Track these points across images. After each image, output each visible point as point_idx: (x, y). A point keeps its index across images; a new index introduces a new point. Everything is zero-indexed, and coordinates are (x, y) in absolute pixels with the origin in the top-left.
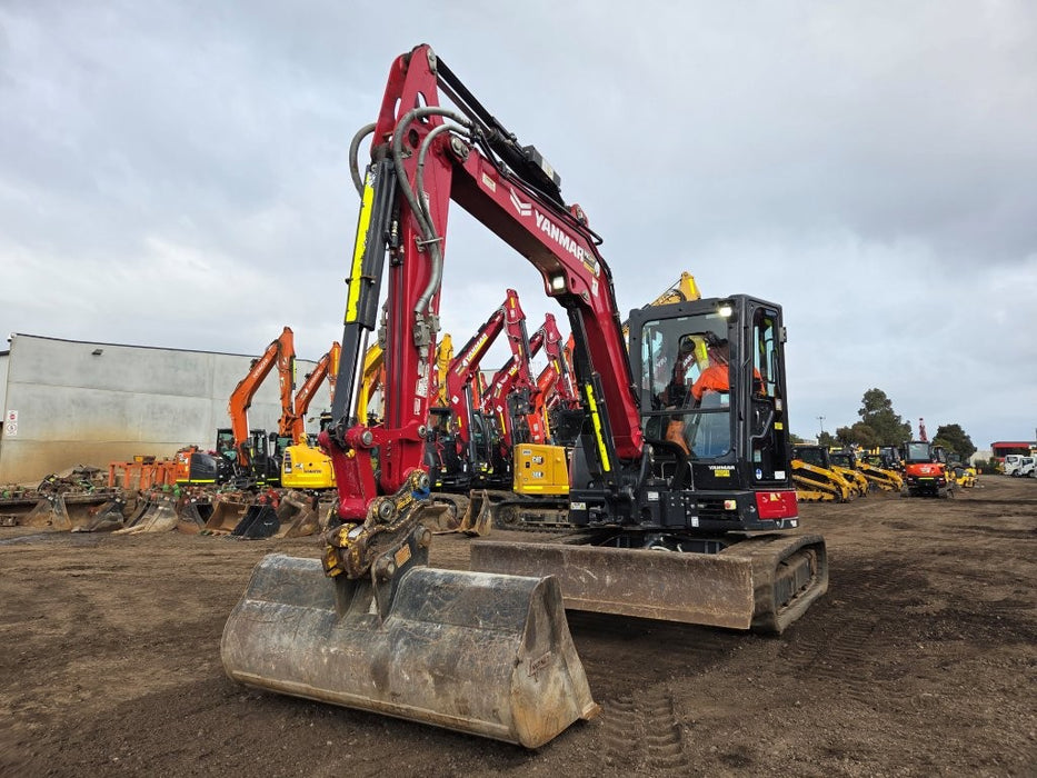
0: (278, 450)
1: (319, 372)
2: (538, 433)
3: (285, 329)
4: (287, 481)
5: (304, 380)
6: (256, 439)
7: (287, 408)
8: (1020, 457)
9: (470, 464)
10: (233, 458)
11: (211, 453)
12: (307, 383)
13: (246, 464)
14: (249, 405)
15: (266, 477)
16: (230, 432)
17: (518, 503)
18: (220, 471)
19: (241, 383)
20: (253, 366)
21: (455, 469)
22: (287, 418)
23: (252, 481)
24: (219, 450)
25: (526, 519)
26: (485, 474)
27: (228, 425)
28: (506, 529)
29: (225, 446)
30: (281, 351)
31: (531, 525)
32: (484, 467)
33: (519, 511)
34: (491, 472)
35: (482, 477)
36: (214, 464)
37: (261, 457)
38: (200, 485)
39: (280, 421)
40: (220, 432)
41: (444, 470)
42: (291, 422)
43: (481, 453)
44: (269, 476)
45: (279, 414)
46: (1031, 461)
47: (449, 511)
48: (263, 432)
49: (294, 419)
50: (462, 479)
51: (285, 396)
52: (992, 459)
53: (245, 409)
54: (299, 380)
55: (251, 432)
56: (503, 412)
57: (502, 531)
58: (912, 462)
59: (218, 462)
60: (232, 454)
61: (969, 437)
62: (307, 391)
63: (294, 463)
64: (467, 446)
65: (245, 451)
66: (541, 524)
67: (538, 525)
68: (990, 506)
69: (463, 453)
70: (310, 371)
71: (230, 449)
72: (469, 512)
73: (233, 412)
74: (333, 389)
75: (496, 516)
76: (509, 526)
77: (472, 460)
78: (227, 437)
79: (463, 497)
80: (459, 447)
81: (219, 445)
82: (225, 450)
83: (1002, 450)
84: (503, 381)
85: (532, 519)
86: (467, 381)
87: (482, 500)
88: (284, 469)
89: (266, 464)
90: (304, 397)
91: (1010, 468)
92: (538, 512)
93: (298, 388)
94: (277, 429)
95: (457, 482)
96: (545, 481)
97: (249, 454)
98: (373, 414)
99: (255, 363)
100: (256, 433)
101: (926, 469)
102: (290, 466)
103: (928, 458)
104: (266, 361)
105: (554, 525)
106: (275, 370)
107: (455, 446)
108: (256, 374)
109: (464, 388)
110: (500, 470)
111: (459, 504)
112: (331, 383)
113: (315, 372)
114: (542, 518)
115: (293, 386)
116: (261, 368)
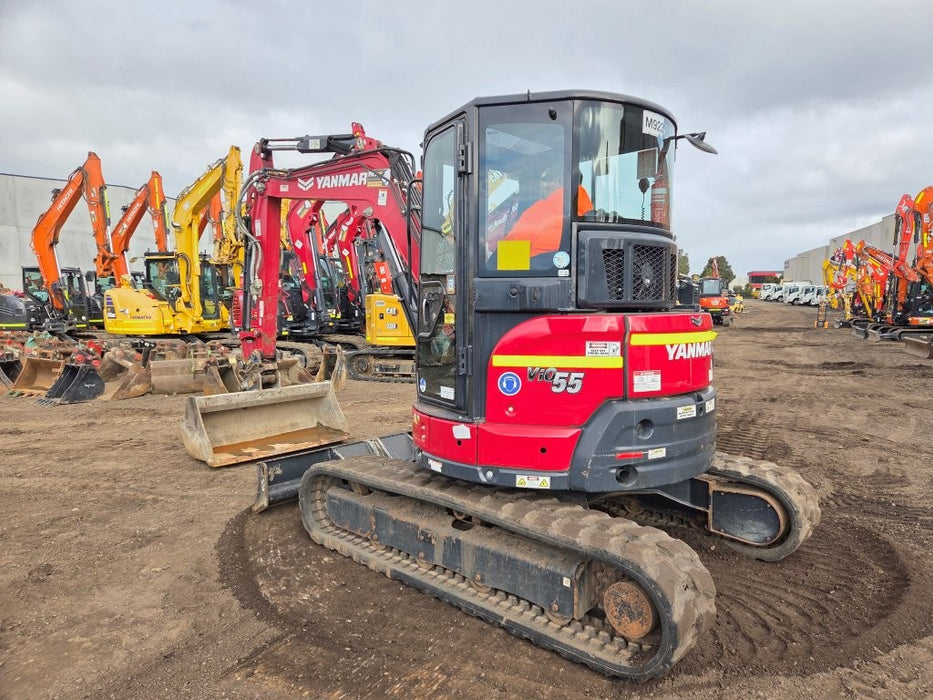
0: (99, 289)
1: (138, 205)
2: (384, 276)
3: (90, 154)
4: (111, 326)
5: (120, 214)
6: (70, 279)
7: (103, 245)
8: (773, 285)
9: (317, 312)
10: (44, 299)
11: (16, 294)
12: (124, 217)
13: (61, 306)
14: (56, 241)
15: (87, 320)
16: (36, 270)
17: (372, 355)
18: (30, 314)
19: (43, 217)
20: (55, 197)
21: (301, 317)
22: (104, 258)
23: (70, 325)
24: (27, 292)
25: (381, 369)
26: (333, 320)
27: (35, 264)
28: (359, 380)
29: (34, 286)
30: (86, 181)
31: (387, 375)
32: (332, 313)
33: (373, 361)
34: (339, 316)
35: (331, 324)
36: (21, 306)
37: (79, 297)
38: (7, 329)
39: (95, 260)
40: (25, 270)
41: (290, 319)
42: (110, 263)
43: (329, 299)
44: (90, 316)
45: (94, 253)
46: (780, 289)
47: (299, 364)
48: (79, 271)
49: (113, 259)
50: (310, 328)
51: (99, 232)
52: (747, 286)
53: (51, 245)
54: (115, 214)
55: (62, 270)
56: (350, 256)
57: (356, 382)
58: (704, 296)
59: (27, 305)
60: (43, 295)
61: (730, 267)
62: (125, 226)
63: (118, 307)
64: (314, 294)
65: (59, 292)
66: (396, 373)
67: (393, 375)
68: (767, 334)
69: (310, 301)
70: (127, 203)
71: (40, 289)
72: (322, 367)
73: (38, 248)
74: (156, 226)
75: (349, 367)
76: (362, 376)
77: (320, 309)
78: (35, 276)
79: (312, 346)
80: (305, 294)
81: (26, 286)
82: (34, 290)
83: (758, 279)
84: (349, 223)
85: (387, 370)
86: (311, 224)
87: (335, 356)
88: (107, 314)
89: (86, 305)
90: (122, 232)
91: (764, 294)
92: (392, 363)
93: (114, 223)
94: (93, 268)
95: (305, 330)
96: (399, 333)
97: (63, 296)
98: (205, 255)
99: (57, 194)
100: (70, 273)
101: (715, 302)
102: (113, 311)
103: (717, 292)
104: (71, 192)
105: (409, 376)
106: (82, 203)
107: (301, 293)
108: (61, 206)
109: (308, 232)
110: (348, 314)
111: (309, 355)
112: (154, 218)
113: (133, 204)
114: (397, 369)
115: (107, 222)
116: (65, 200)
